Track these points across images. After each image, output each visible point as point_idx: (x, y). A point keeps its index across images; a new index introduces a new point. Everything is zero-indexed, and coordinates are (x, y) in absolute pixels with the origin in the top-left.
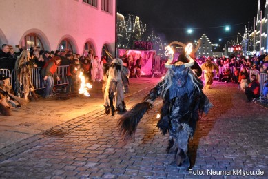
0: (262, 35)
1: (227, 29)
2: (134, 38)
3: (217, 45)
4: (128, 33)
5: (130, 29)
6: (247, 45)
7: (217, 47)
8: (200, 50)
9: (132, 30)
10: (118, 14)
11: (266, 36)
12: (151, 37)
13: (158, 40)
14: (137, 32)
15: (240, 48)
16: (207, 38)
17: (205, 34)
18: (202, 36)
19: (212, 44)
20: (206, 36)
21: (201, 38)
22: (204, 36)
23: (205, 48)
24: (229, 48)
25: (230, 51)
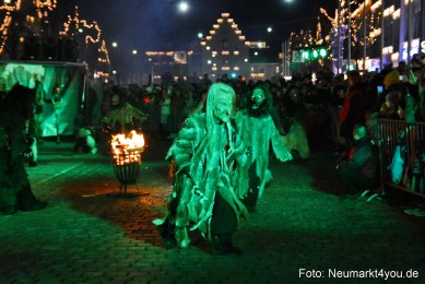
0: (386, 13)
2: (23, 28)
3: (260, 45)
6: (345, 43)
7: (261, 51)
8: (214, 60)
9: (13, 4)
11: (397, 14)
12: (73, 24)
13: (93, 33)
14: (30, 8)
15: (323, 53)
16: (234, 26)
17: (227, 15)
18: (220, 21)
19: (247, 43)
20: (230, 20)
21: (216, 26)
22: (225, 19)
23: (227, 53)
24: (294, 52)
25: (298, 61)
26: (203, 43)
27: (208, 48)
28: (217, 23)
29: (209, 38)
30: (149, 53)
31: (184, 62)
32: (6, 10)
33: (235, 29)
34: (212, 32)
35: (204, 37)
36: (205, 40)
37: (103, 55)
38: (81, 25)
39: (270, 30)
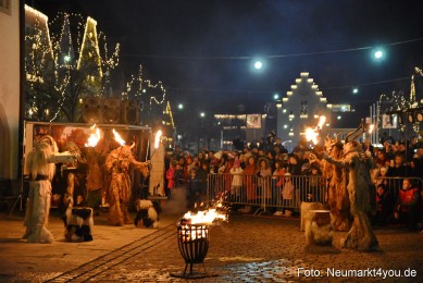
1: (379, 55)
2: (81, 88)
3: (345, 108)
4: (63, 72)
5: (67, 58)
7: (344, 115)
8: (291, 125)
9: (73, 62)
10: (27, 8)
12: (135, 86)
13: (158, 93)
14: (91, 67)
15: (419, 117)
16: (315, 87)
17: (307, 74)
18: (298, 81)
19: (329, 106)
20: (310, 80)
21: (294, 87)
22: (305, 79)
23: (306, 116)
24: (385, 116)
25: (389, 126)
26: (279, 106)
27: (285, 111)
28: (295, 84)
29: (285, 99)
30: (218, 116)
31: (258, 126)
32: (66, 69)
33: (315, 90)
34: (290, 93)
35: (281, 98)
36: (281, 102)
37: (167, 118)
38: (145, 86)
39: (355, 91)
